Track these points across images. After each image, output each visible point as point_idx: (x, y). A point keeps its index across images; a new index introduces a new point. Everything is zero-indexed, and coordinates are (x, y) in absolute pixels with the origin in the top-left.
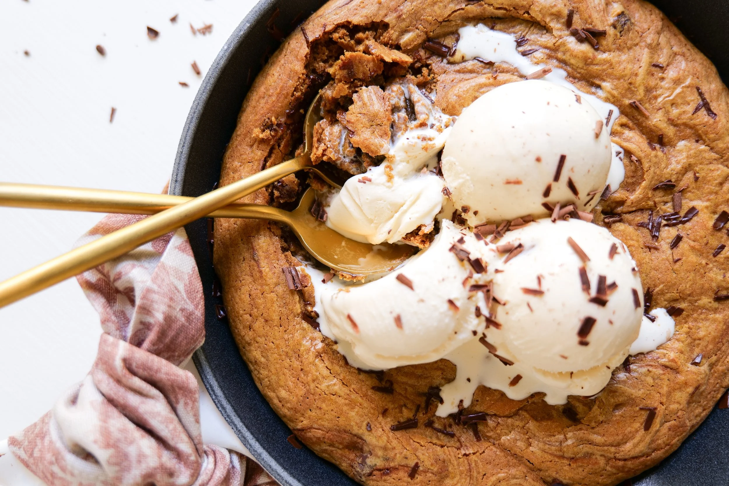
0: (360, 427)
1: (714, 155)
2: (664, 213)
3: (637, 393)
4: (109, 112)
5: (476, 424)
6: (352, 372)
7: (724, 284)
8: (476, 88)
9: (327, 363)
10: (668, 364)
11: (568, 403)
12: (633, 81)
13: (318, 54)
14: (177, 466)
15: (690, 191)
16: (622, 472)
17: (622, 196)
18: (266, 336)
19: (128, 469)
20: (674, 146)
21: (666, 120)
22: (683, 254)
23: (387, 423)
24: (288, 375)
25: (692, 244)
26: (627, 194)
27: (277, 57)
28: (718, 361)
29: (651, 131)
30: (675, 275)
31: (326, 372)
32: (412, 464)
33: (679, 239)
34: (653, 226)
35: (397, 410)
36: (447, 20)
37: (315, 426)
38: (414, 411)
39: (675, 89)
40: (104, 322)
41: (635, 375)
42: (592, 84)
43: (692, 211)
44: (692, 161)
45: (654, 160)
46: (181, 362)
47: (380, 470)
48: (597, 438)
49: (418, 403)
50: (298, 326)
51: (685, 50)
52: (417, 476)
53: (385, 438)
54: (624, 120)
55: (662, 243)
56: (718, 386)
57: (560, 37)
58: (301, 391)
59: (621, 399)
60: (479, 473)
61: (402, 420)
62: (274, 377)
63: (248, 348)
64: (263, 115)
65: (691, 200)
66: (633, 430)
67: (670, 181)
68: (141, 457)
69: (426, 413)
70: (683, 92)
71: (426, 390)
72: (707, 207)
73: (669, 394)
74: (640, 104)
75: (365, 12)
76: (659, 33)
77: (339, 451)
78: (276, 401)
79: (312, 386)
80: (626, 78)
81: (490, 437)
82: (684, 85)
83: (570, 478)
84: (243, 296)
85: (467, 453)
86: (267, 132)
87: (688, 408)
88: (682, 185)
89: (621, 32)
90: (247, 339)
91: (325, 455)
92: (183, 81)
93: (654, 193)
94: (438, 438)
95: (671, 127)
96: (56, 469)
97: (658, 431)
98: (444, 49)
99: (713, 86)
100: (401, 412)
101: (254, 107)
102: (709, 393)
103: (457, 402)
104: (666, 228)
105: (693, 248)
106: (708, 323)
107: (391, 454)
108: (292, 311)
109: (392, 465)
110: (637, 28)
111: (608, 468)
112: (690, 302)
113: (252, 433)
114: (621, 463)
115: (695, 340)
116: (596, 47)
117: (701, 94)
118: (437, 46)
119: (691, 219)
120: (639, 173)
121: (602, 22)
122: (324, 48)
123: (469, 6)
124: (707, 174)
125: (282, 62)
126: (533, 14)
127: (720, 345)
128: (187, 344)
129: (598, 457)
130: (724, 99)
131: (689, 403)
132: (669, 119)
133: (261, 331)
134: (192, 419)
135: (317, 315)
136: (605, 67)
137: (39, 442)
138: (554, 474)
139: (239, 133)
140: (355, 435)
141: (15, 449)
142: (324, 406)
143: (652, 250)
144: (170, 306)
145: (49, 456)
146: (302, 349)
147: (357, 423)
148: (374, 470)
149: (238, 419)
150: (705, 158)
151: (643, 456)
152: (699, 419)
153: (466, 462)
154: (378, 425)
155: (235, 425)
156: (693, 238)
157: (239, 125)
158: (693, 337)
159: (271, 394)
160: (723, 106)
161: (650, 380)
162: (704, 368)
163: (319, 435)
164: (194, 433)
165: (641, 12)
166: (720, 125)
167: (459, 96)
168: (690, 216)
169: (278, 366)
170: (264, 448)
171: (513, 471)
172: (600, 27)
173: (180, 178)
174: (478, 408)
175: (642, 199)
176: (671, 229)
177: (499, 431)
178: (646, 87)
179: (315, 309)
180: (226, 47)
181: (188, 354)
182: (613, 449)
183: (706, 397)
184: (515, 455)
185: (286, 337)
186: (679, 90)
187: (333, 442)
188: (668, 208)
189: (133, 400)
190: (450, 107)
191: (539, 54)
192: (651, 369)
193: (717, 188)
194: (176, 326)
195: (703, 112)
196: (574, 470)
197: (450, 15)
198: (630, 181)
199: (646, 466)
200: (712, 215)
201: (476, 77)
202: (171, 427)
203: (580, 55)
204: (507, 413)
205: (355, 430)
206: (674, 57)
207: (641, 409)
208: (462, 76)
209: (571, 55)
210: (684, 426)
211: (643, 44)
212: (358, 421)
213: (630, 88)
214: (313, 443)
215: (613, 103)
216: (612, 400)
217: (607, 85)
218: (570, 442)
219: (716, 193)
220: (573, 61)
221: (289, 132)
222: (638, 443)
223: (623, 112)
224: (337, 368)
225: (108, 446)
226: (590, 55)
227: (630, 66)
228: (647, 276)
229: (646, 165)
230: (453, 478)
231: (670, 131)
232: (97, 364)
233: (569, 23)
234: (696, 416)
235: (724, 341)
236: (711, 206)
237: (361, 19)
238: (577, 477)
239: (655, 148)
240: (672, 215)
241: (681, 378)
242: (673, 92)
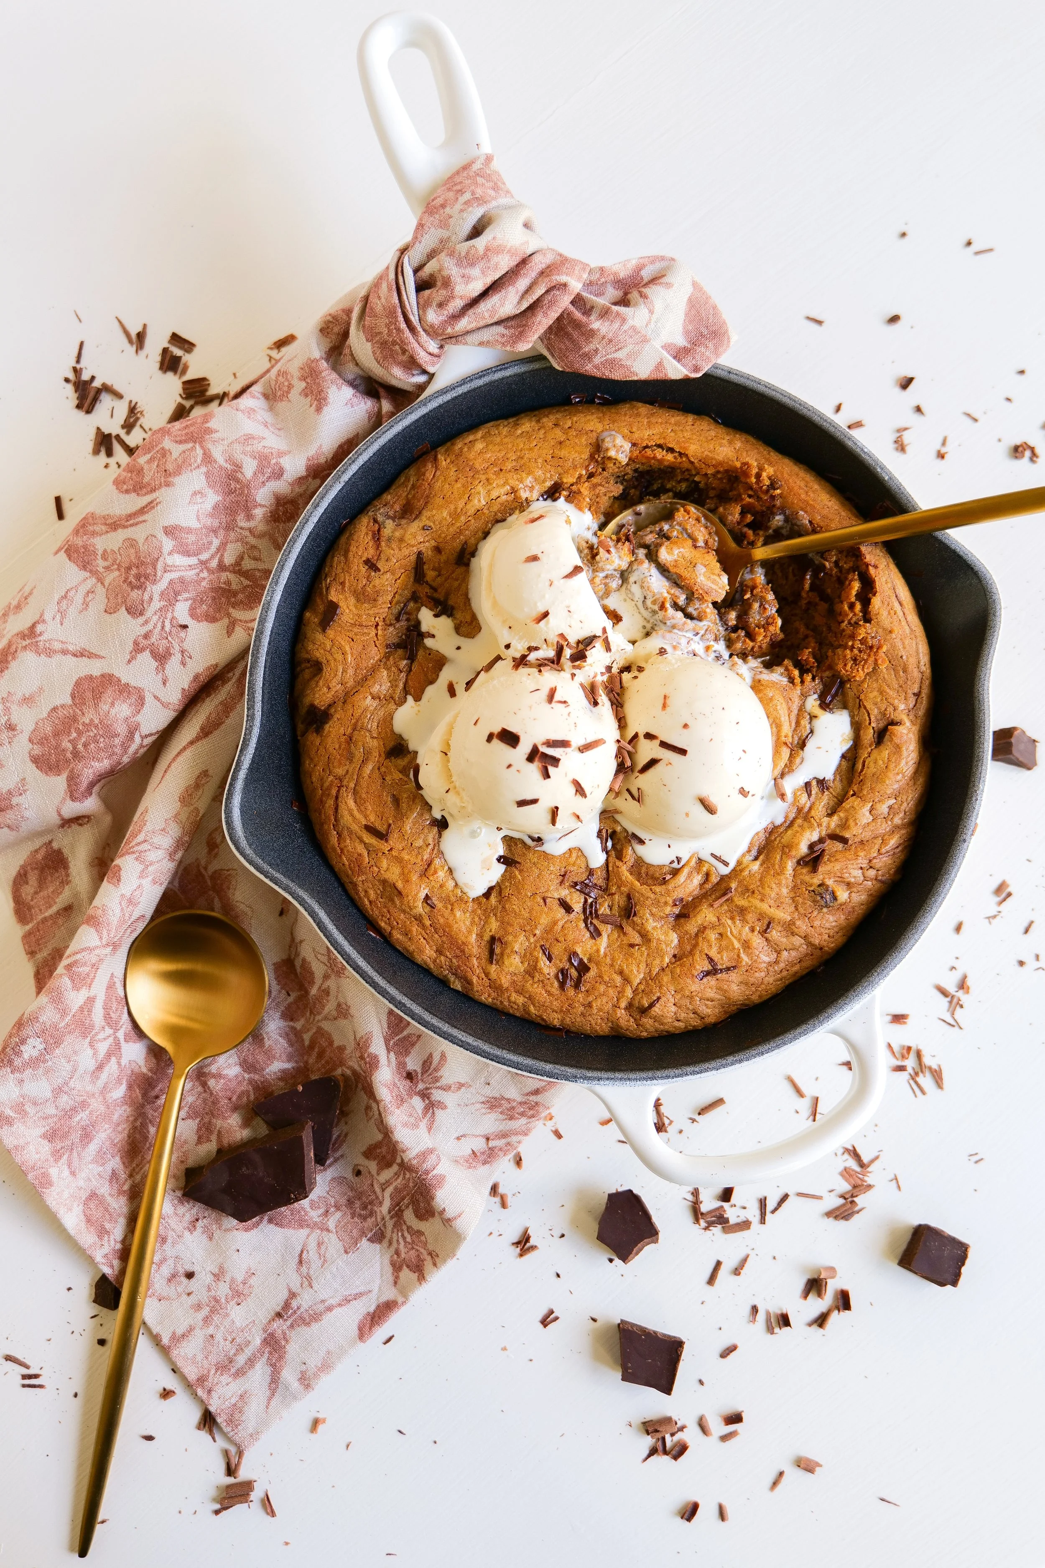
0: (429, 519)
1: (656, 970)
2: (600, 904)
3: (408, 826)
4: (819, 318)
5: (405, 647)
6: (487, 525)
7: (508, 951)
8: (777, 721)
9: (504, 498)
10: (433, 866)
11: (409, 752)
12: (755, 895)
13: (846, 557)
14: (446, 312)
15: (619, 936)
16: (322, 795)
17: (628, 857)
18: (545, 439)
19: (459, 264)
20: (674, 929)
21: (705, 924)
22: (550, 909)
23: (427, 548)
24: (499, 455)
25: (560, 924)
26: (630, 864)
27: (850, 510)
28: (424, 927)
29: (695, 907)
30: (529, 894)
31: (494, 495)
32: (379, 565)
33: (568, 909)
34: (587, 885)
35: (437, 565)
36: (860, 705)
37: (438, 473)
38: (431, 583)
39: (739, 940)
40: (602, 269)
41: (426, 831)
42: (760, 852)
43: (596, 934)
44: (654, 944)
45: (663, 900)
46: (542, 340)
47: (379, 530)
48: (368, 768)
49: (439, 590)
50: (548, 475)
51: (782, 965)
52: (367, 567)
53: (413, 542)
54: (714, 879)
55: (567, 892)
56: (395, 923)
57: (820, 825)
58: (479, 465)
59: (404, 805)
60: (356, 634)
61: (426, 567)
62: (498, 439)
63: (534, 419)
64: (786, 481)
65: (608, 936)
66: (368, 812)
67: (635, 915)
68: (467, 279)
69: (428, 597)
70: (734, 948)
71: (451, 602)
72: (598, 951)
73: (399, 860)
74: (727, 900)
75: (884, 613)
76: (805, 937)
77: (406, 494)
78: (471, 438)
79: (483, 477)
80: (760, 888)
81: (388, 660)
82: (741, 951)
83: (329, 732)
84: (592, 424)
85: (379, 628)
86: (767, 482)
87: (379, 881)
88: (628, 929)
89: (813, 891)
90: (545, 420)
91: (402, 479)
92: (842, 407)
93: (625, 894)
94: (398, 602)
95: (696, 930)
96: (467, 196)
97: (361, 841)
98: (829, 699)
99: (734, 987)
100: (434, 569)
101: (797, 475)
102: (389, 912)
103: (433, 632)
104: (583, 900)
105: (555, 923)
106: (468, 923)
107: (394, 546)
108: (566, 472)
109: (383, 544)
110: (815, 913)
111: (331, 778)
112: (496, 908)
113: (448, 402)
114: (334, 792)
115: (452, 905)
116: (802, 862)
117: (728, 969)
118: (833, 691)
119: (588, 929)
120: (650, 882)
121: (829, 873)
122: (851, 564)
123: (872, 731)
124: (635, 959)
125: (843, 514)
126: (851, 799)
127: (441, 932)
128: (560, 349)
129: (346, 768)
130: (719, 997)
131: (384, 882)
132: (705, 928)
133: (550, 436)
134: (485, 339)
135: (555, 500)
136: (777, 867)
137: (491, 184)
138: (337, 716)
139: (772, 454)
140: (420, 513)
141: (482, 160)
142: (459, 485)
143: (561, 878)
144: (603, 338)
145: (479, 192)
146: (524, 475)
147: (433, 516)
148: (379, 526)
149: (466, 390)
150: (654, 960)
151: (336, 820)
152: (362, 894)
153: (371, 624)
154: (427, 539)
155: (461, 385)
156: (566, 926)
157: (780, 456)
158: (455, 904)
159: (480, 434)
160: (711, 993)
161: (419, 843)
162: (420, 908)
163: (427, 474)
164: (469, 338)
165: (834, 924)
166: (689, 981)
167: (771, 699)
168: (592, 929)
169: (510, 446)
170: (431, 411)
171: (351, 672)
172: (822, 869)
173: (733, 377)
174: (421, 653)
175: (621, 879)
176: (581, 905)
177: (393, 669)
178: (746, 909)
179: (562, 499)
180: (866, 450)
181: (549, 349)
182: (352, 785)
183: (385, 907)
184: (365, 679)
185: (540, 461)
186: (737, 945)
187: (418, 488)
188: (604, 910)
189: (522, 283)
190: (762, 688)
191: (804, 798)
192: (431, 847)
193: (617, 967)
194: (581, 340)
195: (707, 967)
196: (338, 739)
197: (865, 708)
198: (643, 870)
199: (322, 824)
200: (588, 956)
201: (790, 725)
202: (487, 315)
203: (796, 841)
204: (410, 683)
205: (426, 513)
206: (776, 951)
207: (390, 825)
208: (795, 711)
209: (797, 832)
210: (361, 872)
211: (796, 915)
212: (436, 518)
213: (747, 891)
214: (419, 469)
215: (734, 870)
216: (405, 796)
217: (756, 867)
218: (368, 739)
219: (612, 965)
220: (790, 832)
221: (764, 509)
222: (352, 815)
223: (723, 878)
224: (495, 508)
225: (487, 249)
226: (793, 853)
227: (773, 895)
228: (534, 863)
229: (658, 889)
230: (356, 607)
231: (692, 926)
232: (561, 255)
233: (834, 837)
234: (366, 892)
235: (444, 939)
236: (599, 956)
237: (876, 607)
238: (329, 740)
239: (676, 905)
240: (596, 911)
241: (414, 878)
242: (736, 938)
